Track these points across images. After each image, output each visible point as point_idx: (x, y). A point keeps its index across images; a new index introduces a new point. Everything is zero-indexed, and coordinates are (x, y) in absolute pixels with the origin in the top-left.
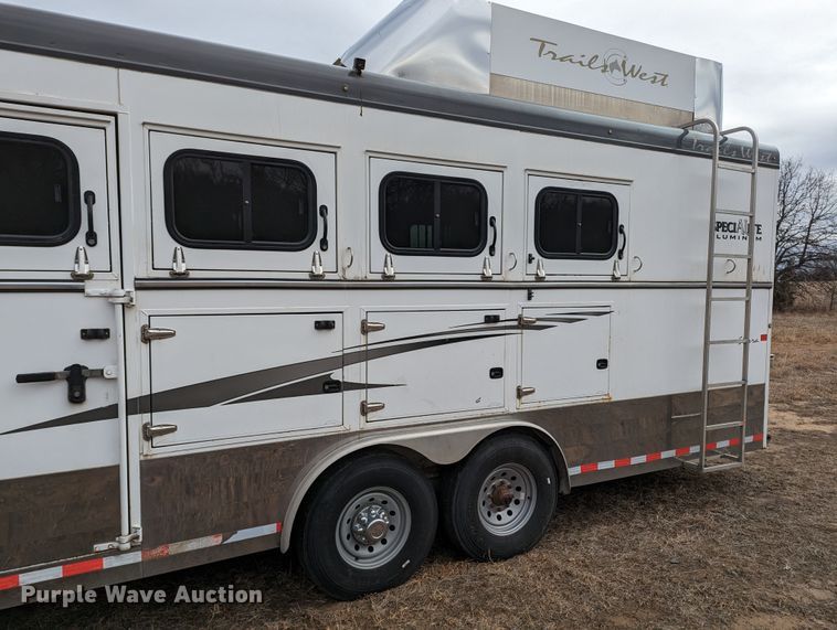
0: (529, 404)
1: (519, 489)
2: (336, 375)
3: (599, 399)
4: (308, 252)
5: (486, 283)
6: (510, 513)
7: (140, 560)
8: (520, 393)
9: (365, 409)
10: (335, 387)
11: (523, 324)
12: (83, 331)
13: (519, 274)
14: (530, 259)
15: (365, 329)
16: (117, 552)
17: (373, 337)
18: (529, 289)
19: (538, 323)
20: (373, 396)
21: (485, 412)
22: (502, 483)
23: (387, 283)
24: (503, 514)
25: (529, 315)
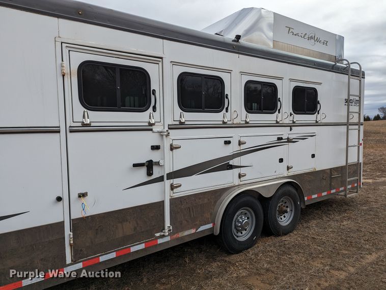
0: (292, 172)
1: (287, 207)
2: (231, 162)
3: (312, 170)
4: (222, 113)
5: (278, 124)
6: (284, 217)
7: (169, 239)
8: (288, 168)
9: (240, 176)
10: (231, 167)
11: (289, 141)
12: (152, 146)
13: (288, 121)
14: (291, 115)
15: (240, 143)
16: (163, 236)
18: (290, 126)
19: (294, 140)
20: (242, 171)
21: (277, 176)
22: (282, 205)
23: (247, 125)
24: (282, 217)
25: (291, 137)
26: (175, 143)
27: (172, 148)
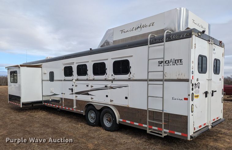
0: (112, 103)
3: (126, 106)
4: (86, 76)
5: (106, 80)
8: (111, 101)
10: (88, 94)
11: (112, 88)
12: (72, 85)
13: (111, 78)
14: (112, 75)
15: (92, 87)
17: (92, 88)
18: (112, 81)
19: (114, 88)
20: (92, 97)
21: (105, 103)
23: (94, 80)
24: (108, 123)
25: (113, 86)
26: (77, 85)
27: (76, 86)
